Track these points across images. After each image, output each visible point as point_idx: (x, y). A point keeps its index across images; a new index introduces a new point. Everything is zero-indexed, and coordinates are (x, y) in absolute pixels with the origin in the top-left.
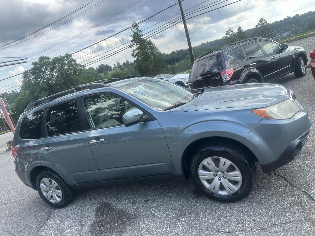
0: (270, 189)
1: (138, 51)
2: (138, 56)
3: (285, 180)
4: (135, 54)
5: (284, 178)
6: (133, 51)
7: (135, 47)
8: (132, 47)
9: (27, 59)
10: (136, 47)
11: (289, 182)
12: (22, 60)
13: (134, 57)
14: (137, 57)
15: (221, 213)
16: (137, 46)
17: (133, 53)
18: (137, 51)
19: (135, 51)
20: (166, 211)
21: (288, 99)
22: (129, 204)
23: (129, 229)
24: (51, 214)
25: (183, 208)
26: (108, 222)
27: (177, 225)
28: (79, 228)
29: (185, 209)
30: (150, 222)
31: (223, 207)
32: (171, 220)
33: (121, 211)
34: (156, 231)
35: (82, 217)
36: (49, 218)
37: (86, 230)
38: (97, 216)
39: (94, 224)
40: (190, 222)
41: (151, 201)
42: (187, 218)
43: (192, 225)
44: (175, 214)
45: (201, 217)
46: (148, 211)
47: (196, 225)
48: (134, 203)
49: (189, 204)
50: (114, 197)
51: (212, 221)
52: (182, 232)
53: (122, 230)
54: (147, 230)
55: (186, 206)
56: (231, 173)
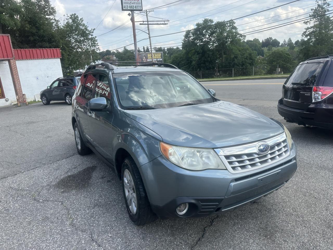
1: (314, 30)
2: (310, 36)
3: (199, 238)
4: (308, 33)
5: (203, 236)
6: (307, 29)
7: (312, 24)
8: (308, 23)
10: (313, 25)
13: (304, 36)
14: (308, 37)
15: (116, 224)
16: (315, 23)
17: (305, 30)
18: (312, 30)
19: (310, 30)
20: (101, 196)
21: (213, 149)
22: (100, 176)
23: (71, 193)
24: (73, 155)
25: (110, 202)
26: (74, 181)
27: (87, 210)
28: (63, 173)
29: (109, 204)
30: (84, 197)
31: (125, 221)
32: (92, 204)
33: (90, 178)
34: (75, 204)
35: (75, 168)
36: (68, 158)
37: (62, 177)
38: (79, 172)
39: (69, 176)
40: (94, 214)
41: (111, 183)
42: (99, 210)
43: (92, 217)
44: (100, 202)
45: (104, 217)
46: (96, 189)
47: (94, 219)
48: (103, 178)
49: (118, 202)
50: (105, 166)
51: (102, 224)
52: (81, 216)
53: (69, 190)
54: (74, 200)
55: (115, 202)
56: (134, 194)
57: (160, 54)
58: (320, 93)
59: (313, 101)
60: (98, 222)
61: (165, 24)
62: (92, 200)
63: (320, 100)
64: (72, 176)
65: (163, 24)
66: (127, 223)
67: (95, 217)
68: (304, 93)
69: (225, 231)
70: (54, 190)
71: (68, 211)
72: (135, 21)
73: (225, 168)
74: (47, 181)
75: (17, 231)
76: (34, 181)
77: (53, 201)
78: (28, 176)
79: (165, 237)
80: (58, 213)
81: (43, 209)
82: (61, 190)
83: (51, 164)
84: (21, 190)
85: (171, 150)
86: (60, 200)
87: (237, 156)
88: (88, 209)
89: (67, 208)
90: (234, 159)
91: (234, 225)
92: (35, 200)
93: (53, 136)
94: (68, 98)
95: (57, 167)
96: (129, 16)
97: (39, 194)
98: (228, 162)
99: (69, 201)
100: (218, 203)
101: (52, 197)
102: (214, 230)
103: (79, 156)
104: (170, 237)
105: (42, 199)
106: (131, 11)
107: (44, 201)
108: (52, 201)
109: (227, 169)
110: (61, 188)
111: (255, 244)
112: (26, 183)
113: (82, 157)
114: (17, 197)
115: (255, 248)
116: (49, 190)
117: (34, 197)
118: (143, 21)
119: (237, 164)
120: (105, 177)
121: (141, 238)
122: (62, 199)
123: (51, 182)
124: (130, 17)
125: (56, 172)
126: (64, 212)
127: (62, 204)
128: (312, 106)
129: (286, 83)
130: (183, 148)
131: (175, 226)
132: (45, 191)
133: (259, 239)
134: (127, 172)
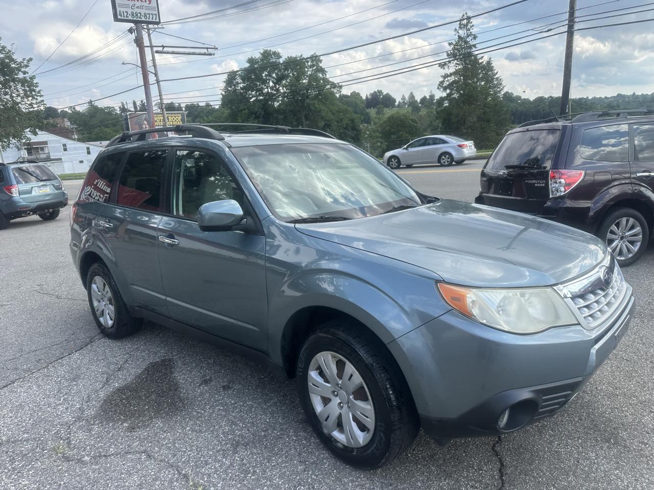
0: (449, 476)
1: (456, 78)
2: (452, 90)
3: (500, 470)
4: (448, 83)
5: (502, 465)
6: (446, 76)
7: (452, 68)
8: (446, 67)
10: (454, 70)
11: (502, 480)
12: (207, 48)
13: (442, 89)
14: (448, 91)
15: (313, 476)
16: (456, 67)
17: (442, 79)
18: (452, 79)
19: (449, 78)
20: (233, 423)
21: (551, 286)
22: (198, 380)
23: (154, 426)
24: (91, 342)
25: (264, 431)
26: (140, 397)
27: (224, 460)
28: (98, 386)
29: (264, 435)
30: (193, 430)
31: (328, 466)
32: (226, 444)
33: (175, 387)
34: (185, 452)
35: (119, 369)
36: (82, 348)
37: (102, 394)
38: (138, 377)
39: (120, 390)
40: (248, 465)
41: (234, 391)
42: (252, 453)
43: (247, 472)
44: (241, 436)
45: (274, 466)
46: (209, 408)
47: (253, 475)
48: (206, 382)
49: (282, 430)
50: (192, 355)
51: (283, 482)
52: (219, 476)
53: (144, 422)
54: (175, 443)
55: (274, 429)
56: (360, 403)
57: (181, 115)
58: (563, 181)
59: (551, 197)
60: (270, 481)
61: (210, 54)
62: (218, 436)
63: (562, 194)
64: (127, 390)
65: (205, 54)
66: (336, 469)
67: (255, 472)
68: (533, 182)
70: (105, 428)
71: (177, 470)
72: (145, 45)
73: (576, 322)
74: (67, 409)
76: (31, 414)
77: (120, 453)
78: (5, 405)
79: (435, 482)
80: (156, 480)
81: (108, 477)
82: (122, 424)
83: (47, 367)
84: (8, 441)
85: (471, 296)
86: (137, 450)
87: (582, 297)
88: (224, 456)
89: (169, 463)
90: (582, 303)
92: (67, 459)
93: (5, 303)
95: (72, 373)
96: (132, 33)
97: (69, 443)
98: (578, 308)
99: (163, 446)
100: (570, 392)
101: (111, 445)
102: (513, 448)
103: (108, 342)
104: (445, 480)
105: (87, 455)
106: (135, 22)
107: (95, 457)
108: (117, 455)
109: (579, 324)
110: (118, 420)
111: (603, 460)
112: (11, 424)
113: (118, 344)
114: (12, 461)
115: (608, 466)
116: (90, 430)
117: (61, 453)
118: (163, 47)
119: (587, 312)
120: (210, 380)
122: (141, 446)
123: (81, 410)
124: (133, 36)
125: (76, 385)
126: (168, 474)
127: (149, 456)
129: (485, 167)
131: (438, 456)
132: (81, 435)
133: (602, 448)
134: (330, 357)
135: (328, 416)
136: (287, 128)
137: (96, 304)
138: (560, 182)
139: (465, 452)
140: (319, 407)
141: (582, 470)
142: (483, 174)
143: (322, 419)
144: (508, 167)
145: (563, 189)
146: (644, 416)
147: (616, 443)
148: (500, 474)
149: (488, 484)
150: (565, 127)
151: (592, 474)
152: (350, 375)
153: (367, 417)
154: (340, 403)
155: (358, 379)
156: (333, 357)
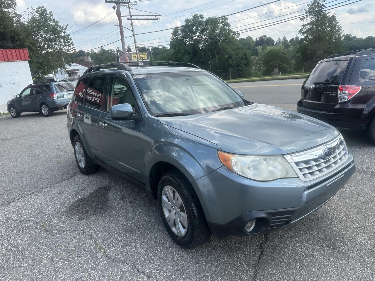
1: (311, 27)
2: (308, 34)
4: (305, 30)
5: (262, 254)
6: (304, 26)
7: (309, 20)
8: (305, 20)
9: (161, 16)
10: (310, 22)
11: (259, 261)
12: (155, 16)
13: (301, 34)
14: (305, 35)
15: (159, 250)
16: (311, 19)
17: (302, 28)
18: (308, 27)
19: (306, 27)
20: (129, 220)
21: (282, 155)
22: (119, 197)
23: (91, 219)
24: (75, 175)
25: (142, 225)
26: (89, 204)
27: (118, 238)
28: (71, 197)
29: (142, 227)
30: (108, 222)
31: (168, 245)
32: (122, 230)
33: (107, 200)
34: (101, 232)
35: (83, 190)
36: (69, 178)
37: (71, 202)
38: (91, 194)
39: (80, 200)
40: (129, 241)
41: (135, 204)
42: (132, 236)
43: (127, 244)
44: (130, 227)
45: (142, 243)
46: (120, 212)
47: (130, 246)
48: (122, 199)
49: (152, 225)
50: (121, 185)
51: (143, 251)
52: (113, 245)
53: (86, 216)
54: (98, 228)
55: (148, 225)
56: (182, 213)
57: (146, 54)
58: (347, 92)
59: (339, 102)
60: (137, 250)
61: (157, 19)
62: (119, 226)
63: (347, 100)
64: (84, 200)
65: (154, 19)
66: (172, 247)
67: (131, 245)
68: (329, 93)
69: (284, 245)
70: (68, 218)
71: (95, 241)
72: (121, 15)
73: (297, 176)
74: (53, 207)
75: (38, 271)
76: (37, 209)
77: (71, 230)
78: (27, 204)
79: (221, 259)
80: (83, 244)
81: (62, 241)
82: (76, 216)
83: (50, 187)
84: (23, 221)
85: (234, 159)
86: (79, 229)
87: (306, 162)
88: (119, 236)
89: (92, 237)
90: (304, 166)
91: (291, 238)
92: (47, 231)
93: (40, 154)
94: (44, 108)
95: (61, 190)
96: (114, 9)
97: (50, 224)
98: (299, 169)
99: (91, 228)
100: (290, 215)
101: (68, 226)
102: (272, 245)
103: (82, 176)
104: (227, 258)
105: (56, 230)
106: (117, 3)
107: (59, 231)
108: (69, 231)
109: (298, 177)
110: (75, 214)
111: (321, 256)
112: (27, 213)
113: (87, 177)
114: (23, 230)
115: (323, 260)
116: (61, 218)
117: (45, 228)
118: (131, 16)
119: (307, 171)
120: (125, 198)
121: (194, 264)
122: (82, 227)
123: (60, 208)
124: (115, 11)
125: (61, 196)
126: (90, 242)
127: (84, 233)
128: (338, 106)
129: (305, 83)
130: (248, 156)
131: (228, 246)
132: (56, 220)
133: (324, 250)
134: (169, 189)
135: (170, 219)
136: (175, 62)
137: (77, 156)
138: (345, 93)
139: (244, 245)
140: (167, 214)
141: (306, 261)
142: (303, 87)
143: (168, 220)
144: (315, 84)
145: (346, 97)
146: (358, 235)
147: (334, 248)
148: (259, 258)
149: (250, 263)
150: (352, 58)
151: (311, 264)
152: (177, 198)
153: (184, 221)
154: (175, 213)
155: (180, 201)
156: (171, 189)
